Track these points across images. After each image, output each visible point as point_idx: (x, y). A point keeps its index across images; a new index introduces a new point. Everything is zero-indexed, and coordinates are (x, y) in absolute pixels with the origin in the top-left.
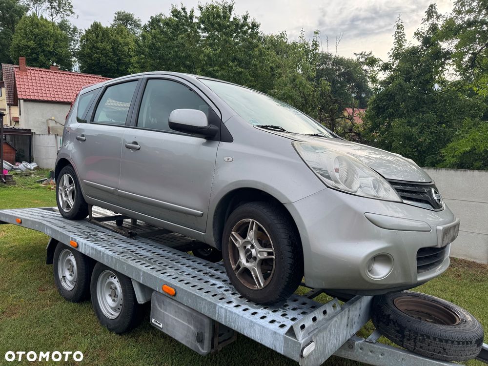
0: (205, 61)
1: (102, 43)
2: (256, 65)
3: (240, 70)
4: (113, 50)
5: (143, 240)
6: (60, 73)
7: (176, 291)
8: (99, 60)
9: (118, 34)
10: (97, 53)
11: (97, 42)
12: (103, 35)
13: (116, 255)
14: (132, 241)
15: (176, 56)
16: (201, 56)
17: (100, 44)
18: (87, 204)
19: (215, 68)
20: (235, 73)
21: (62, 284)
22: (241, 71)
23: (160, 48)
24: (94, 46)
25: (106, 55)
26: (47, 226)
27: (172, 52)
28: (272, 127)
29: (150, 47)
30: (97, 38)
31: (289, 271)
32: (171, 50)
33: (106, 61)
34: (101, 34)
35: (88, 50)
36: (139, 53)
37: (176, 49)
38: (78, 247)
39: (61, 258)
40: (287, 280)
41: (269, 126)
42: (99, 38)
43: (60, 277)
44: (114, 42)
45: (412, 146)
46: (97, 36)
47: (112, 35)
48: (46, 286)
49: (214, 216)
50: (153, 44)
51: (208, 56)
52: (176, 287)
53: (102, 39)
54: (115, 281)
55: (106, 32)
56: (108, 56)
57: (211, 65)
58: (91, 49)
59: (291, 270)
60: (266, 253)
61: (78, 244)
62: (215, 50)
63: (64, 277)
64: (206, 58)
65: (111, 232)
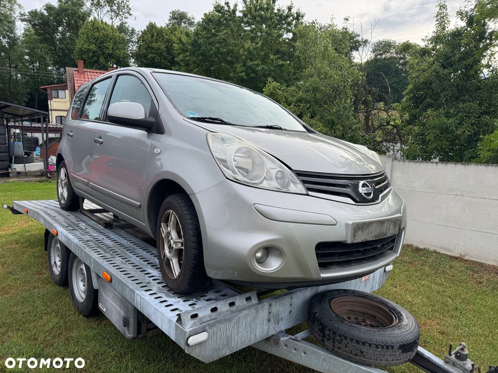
0: (246, 56)
1: (156, 42)
2: (299, 57)
3: (281, 62)
4: (167, 49)
7: (111, 278)
8: (154, 60)
9: (172, 33)
10: (152, 53)
11: (152, 42)
12: (158, 35)
14: (107, 231)
15: (218, 52)
16: (241, 52)
17: (154, 44)
19: (256, 62)
20: (276, 66)
21: (54, 269)
22: (283, 64)
23: (202, 45)
24: (149, 47)
25: (161, 55)
27: (214, 48)
28: (210, 118)
29: (192, 44)
30: (152, 38)
32: (213, 46)
33: (161, 61)
34: (155, 34)
35: (144, 50)
36: (184, 51)
37: (218, 45)
38: (57, 235)
39: (53, 245)
42: (154, 38)
43: (53, 262)
44: (168, 41)
45: (449, 140)
46: (152, 36)
47: (166, 35)
48: (44, 271)
49: (148, 207)
50: (195, 41)
51: (249, 50)
52: (112, 273)
53: (157, 39)
54: (83, 267)
55: (160, 32)
56: (163, 56)
57: (251, 60)
58: (146, 49)
60: (180, 244)
61: (57, 232)
62: (257, 44)
63: (55, 262)
64: (246, 53)
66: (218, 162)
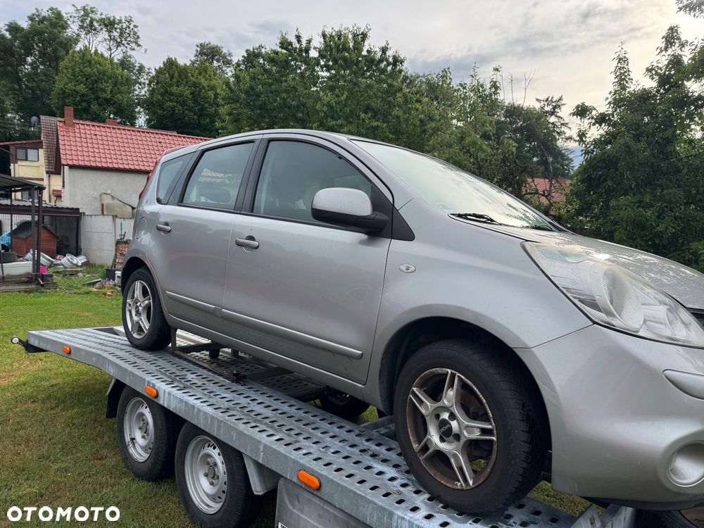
0: (325, 113)
1: (178, 86)
2: (398, 117)
3: (375, 124)
4: (193, 97)
5: (256, 385)
6: (120, 129)
7: (320, 484)
8: (174, 111)
9: (200, 74)
10: (171, 101)
11: (171, 85)
12: (180, 75)
13: (218, 414)
15: (285, 105)
16: (318, 106)
17: (175, 88)
18: (170, 327)
19: (340, 122)
20: (368, 129)
21: (130, 450)
22: (378, 125)
23: (262, 94)
24: (166, 91)
25: (184, 104)
26: (109, 360)
27: (278, 99)
28: (474, 215)
29: (247, 92)
30: (171, 80)
31: (525, 465)
32: (277, 96)
33: (184, 112)
34: (176, 75)
35: (159, 96)
36: (231, 100)
37: (284, 95)
38: (157, 396)
39: (128, 409)
40: (520, 479)
41: (470, 215)
42: (175, 80)
43: (127, 439)
44: (195, 85)
46: (172, 77)
47: (193, 76)
48: (104, 452)
49: (383, 359)
50: (252, 88)
51: (329, 105)
52: (321, 475)
53: (178, 82)
54: (216, 454)
55: (183, 71)
56: (186, 105)
57: (333, 118)
58: (162, 95)
59: (526, 462)
60: (479, 430)
61: (157, 392)
62: (338, 96)
63: (133, 439)
64: (325, 108)
65: (205, 371)
66: (569, 295)
